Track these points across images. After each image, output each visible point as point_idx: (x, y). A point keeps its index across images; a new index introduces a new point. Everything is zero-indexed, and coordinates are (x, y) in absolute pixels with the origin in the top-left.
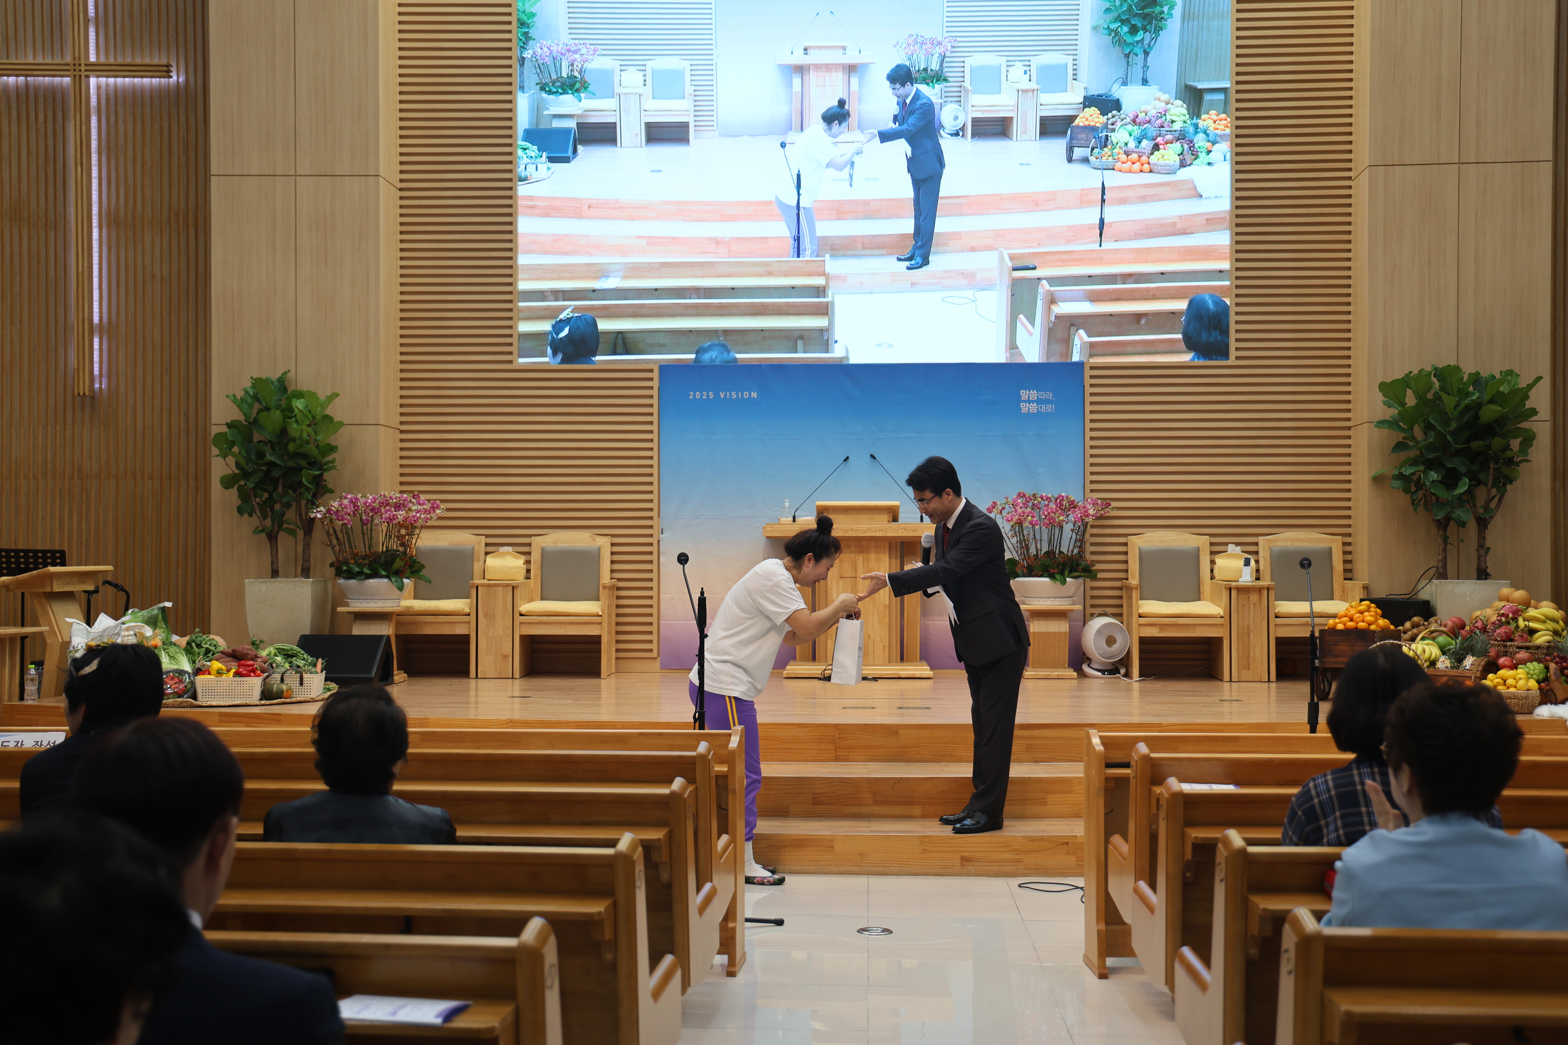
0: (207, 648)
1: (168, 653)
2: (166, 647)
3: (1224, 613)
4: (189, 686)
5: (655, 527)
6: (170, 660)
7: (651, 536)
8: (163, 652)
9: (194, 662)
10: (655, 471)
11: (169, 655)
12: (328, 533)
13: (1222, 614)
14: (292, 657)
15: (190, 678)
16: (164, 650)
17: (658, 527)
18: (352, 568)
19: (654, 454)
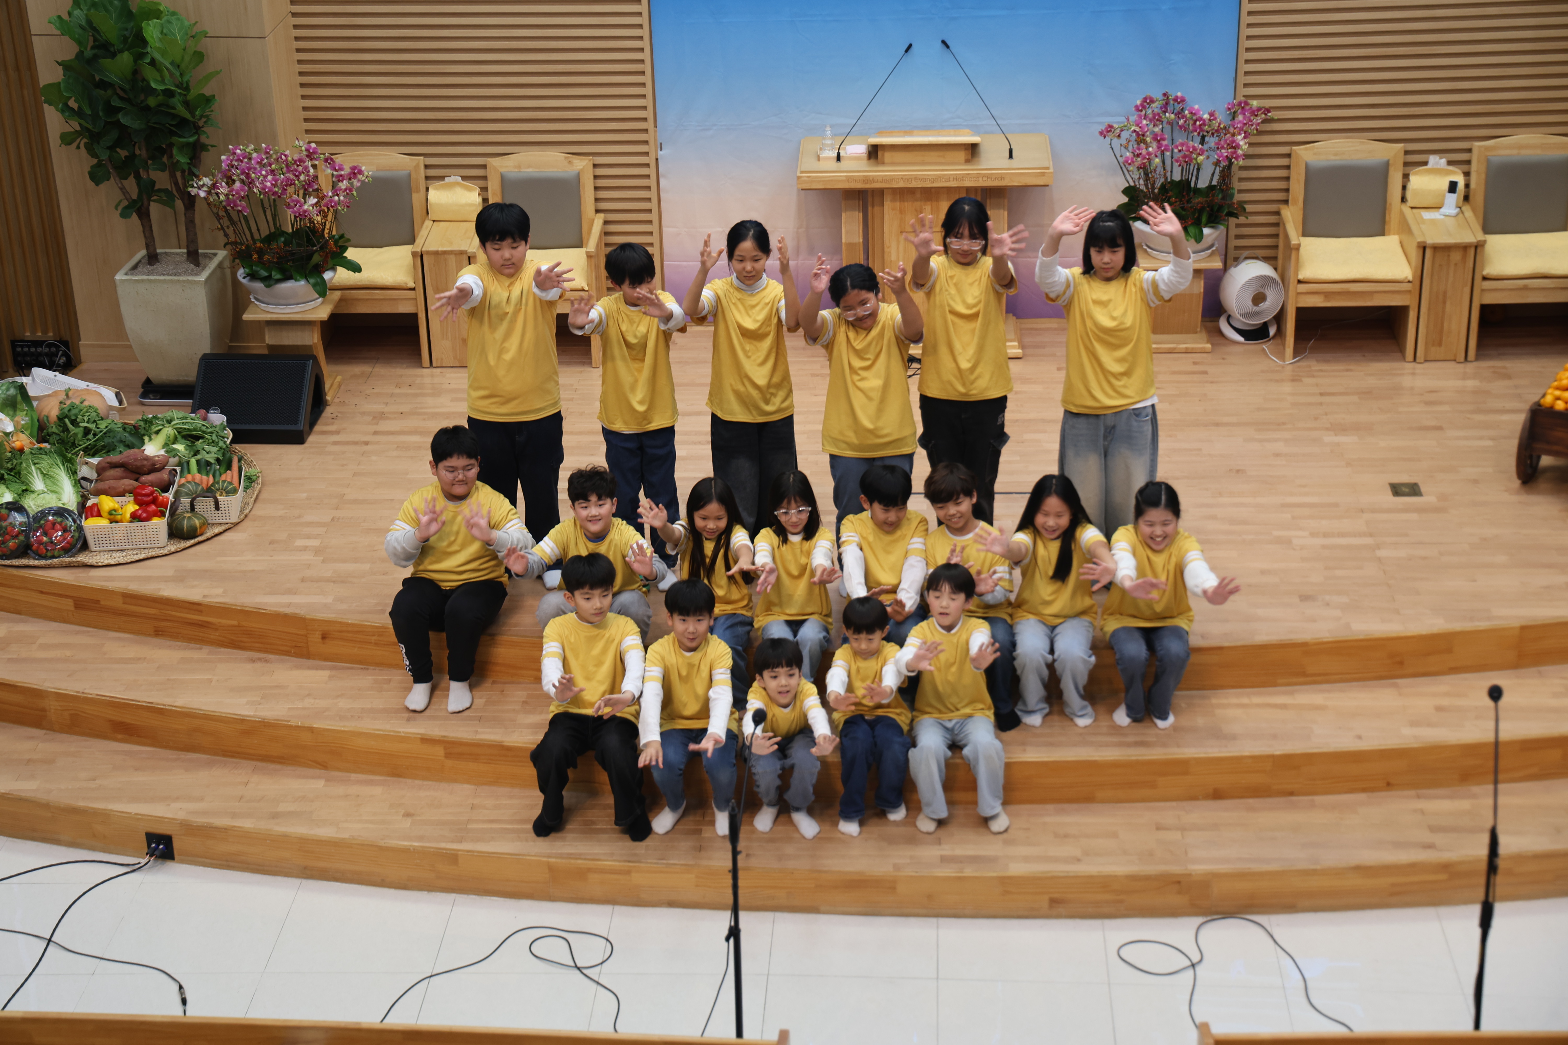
0: (85, 428)
1: (40, 469)
2: (36, 461)
3: (1414, 277)
4: (77, 535)
5: (652, 142)
6: (44, 480)
7: (647, 154)
8: (33, 467)
9: (75, 473)
10: (647, 67)
11: (42, 473)
12: (219, 218)
13: (1410, 278)
14: (197, 438)
15: (74, 521)
16: (35, 464)
17: (656, 140)
18: (257, 272)
19: (645, 44)
